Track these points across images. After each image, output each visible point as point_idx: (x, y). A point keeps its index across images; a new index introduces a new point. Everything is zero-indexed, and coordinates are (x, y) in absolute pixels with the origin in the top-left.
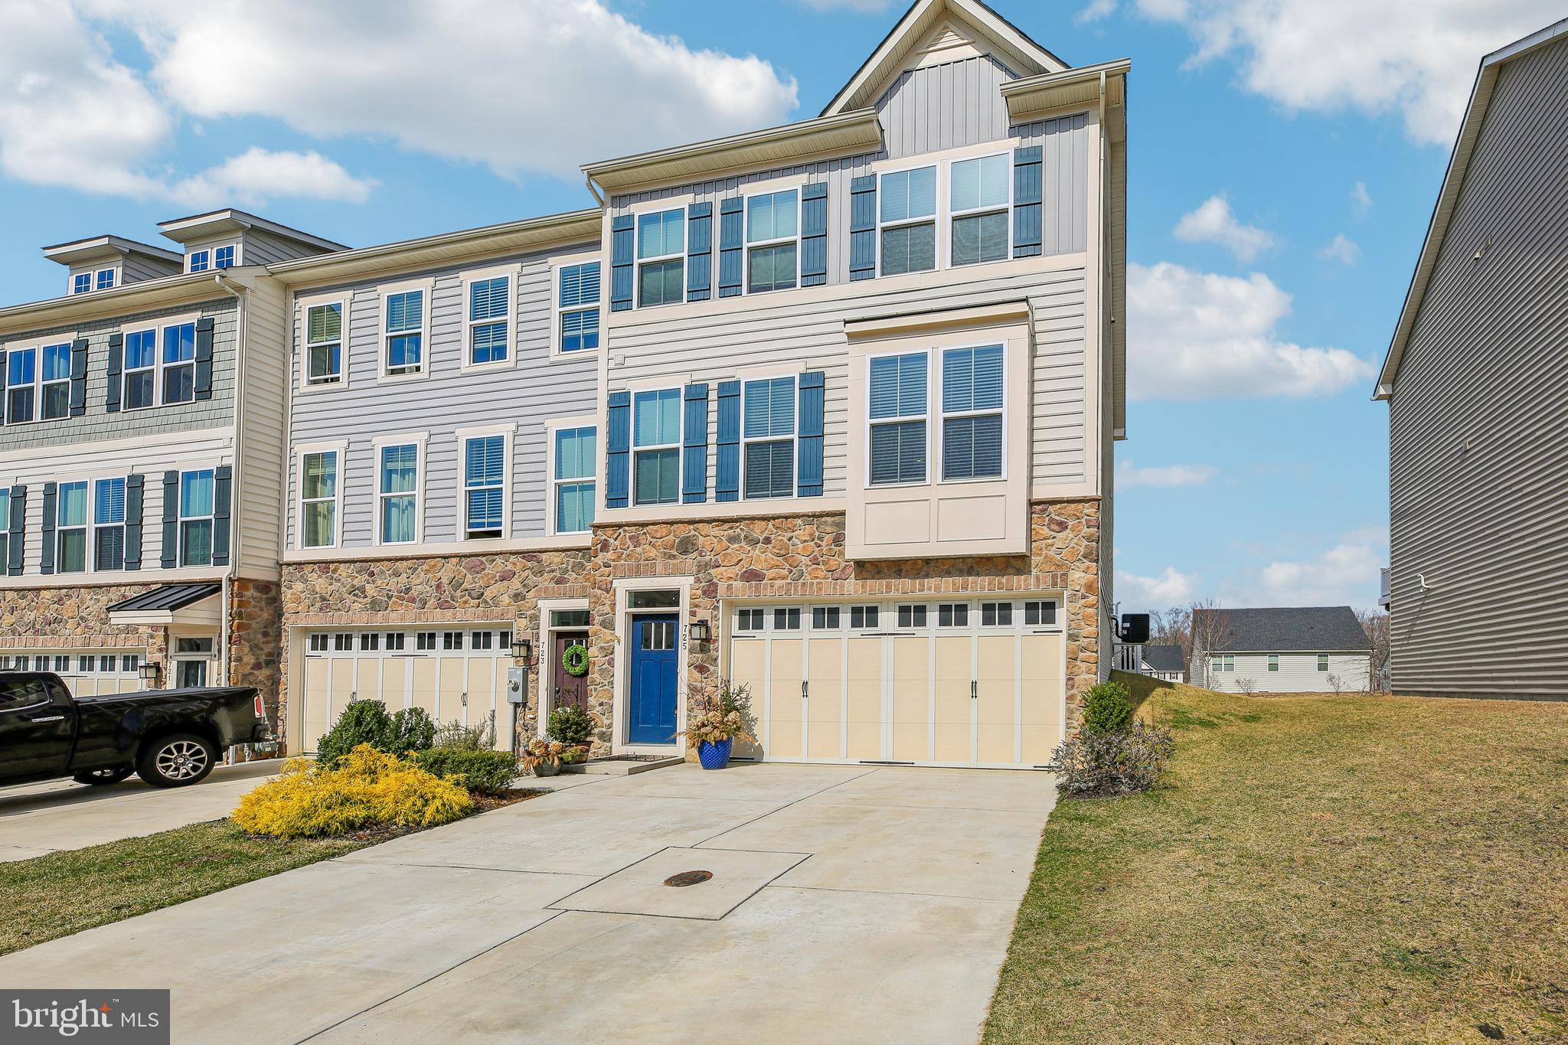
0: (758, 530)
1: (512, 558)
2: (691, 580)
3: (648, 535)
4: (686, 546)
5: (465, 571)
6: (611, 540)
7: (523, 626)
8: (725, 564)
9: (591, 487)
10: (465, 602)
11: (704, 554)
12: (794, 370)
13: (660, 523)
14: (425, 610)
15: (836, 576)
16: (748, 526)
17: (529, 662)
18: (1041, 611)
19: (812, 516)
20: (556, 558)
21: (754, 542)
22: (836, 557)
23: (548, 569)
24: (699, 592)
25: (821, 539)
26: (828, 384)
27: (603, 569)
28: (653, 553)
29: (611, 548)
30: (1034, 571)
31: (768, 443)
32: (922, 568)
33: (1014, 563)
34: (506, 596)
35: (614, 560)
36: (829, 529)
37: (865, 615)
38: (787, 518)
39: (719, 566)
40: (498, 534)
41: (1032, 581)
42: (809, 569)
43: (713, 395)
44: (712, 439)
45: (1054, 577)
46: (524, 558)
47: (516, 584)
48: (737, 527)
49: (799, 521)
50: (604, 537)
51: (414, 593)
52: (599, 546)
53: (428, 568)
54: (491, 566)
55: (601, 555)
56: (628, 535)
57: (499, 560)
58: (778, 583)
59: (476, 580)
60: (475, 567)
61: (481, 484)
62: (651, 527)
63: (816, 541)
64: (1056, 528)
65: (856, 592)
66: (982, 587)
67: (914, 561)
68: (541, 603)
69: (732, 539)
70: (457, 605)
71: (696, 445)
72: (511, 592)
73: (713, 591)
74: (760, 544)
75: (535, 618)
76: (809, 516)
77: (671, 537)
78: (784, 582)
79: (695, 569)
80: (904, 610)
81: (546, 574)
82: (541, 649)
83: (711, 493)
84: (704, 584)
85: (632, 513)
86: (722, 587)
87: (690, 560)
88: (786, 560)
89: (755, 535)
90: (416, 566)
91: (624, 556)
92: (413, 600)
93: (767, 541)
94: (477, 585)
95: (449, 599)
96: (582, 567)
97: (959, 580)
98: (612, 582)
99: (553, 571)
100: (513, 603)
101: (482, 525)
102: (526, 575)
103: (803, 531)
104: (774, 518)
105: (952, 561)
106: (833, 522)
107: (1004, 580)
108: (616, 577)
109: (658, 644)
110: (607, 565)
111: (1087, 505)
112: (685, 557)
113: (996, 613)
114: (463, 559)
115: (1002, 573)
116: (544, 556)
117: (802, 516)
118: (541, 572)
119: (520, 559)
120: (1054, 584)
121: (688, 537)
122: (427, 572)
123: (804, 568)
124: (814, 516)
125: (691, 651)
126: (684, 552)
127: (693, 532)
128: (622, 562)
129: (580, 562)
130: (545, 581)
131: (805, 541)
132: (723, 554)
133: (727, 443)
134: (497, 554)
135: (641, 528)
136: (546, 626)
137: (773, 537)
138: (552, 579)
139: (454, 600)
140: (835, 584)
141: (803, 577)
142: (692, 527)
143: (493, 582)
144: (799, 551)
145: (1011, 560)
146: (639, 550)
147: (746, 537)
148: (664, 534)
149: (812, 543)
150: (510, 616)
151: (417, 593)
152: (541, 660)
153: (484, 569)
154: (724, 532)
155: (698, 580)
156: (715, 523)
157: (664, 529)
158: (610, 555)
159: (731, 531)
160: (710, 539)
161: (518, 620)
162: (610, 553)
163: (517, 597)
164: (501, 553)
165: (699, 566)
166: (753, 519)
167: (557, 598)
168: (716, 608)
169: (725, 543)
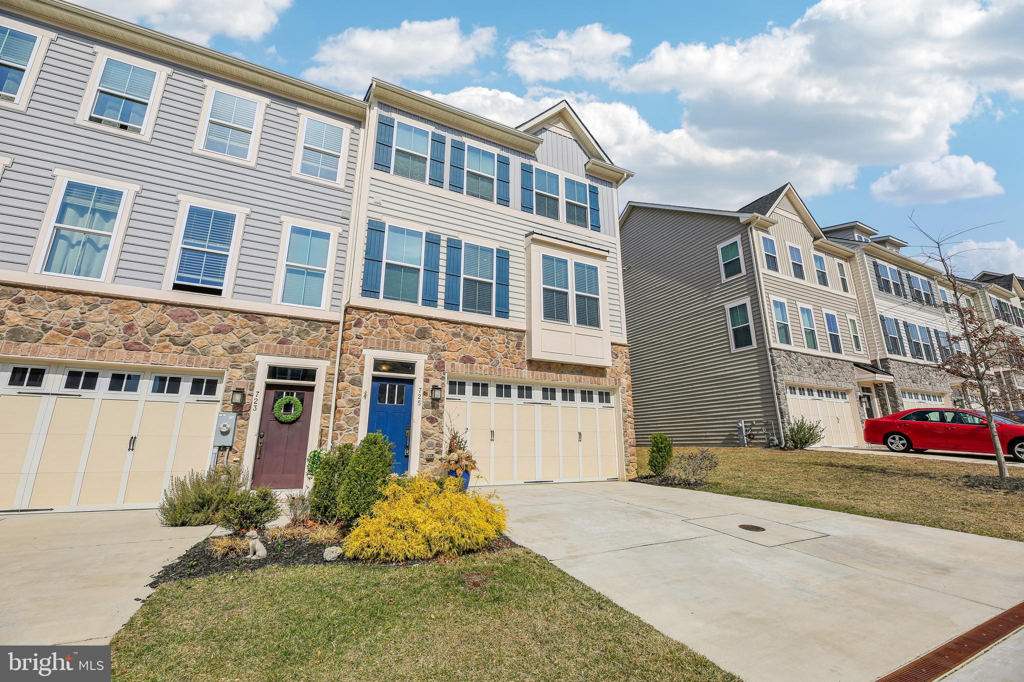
0: (473, 332)
1: (231, 315)
2: (426, 357)
3: (393, 321)
4: (423, 334)
5: (169, 318)
6: (364, 320)
7: (238, 376)
8: (451, 349)
9: (321, 275)
10: (166, 347)
11: (436, 341)
12: (494, 246)
13: (406, 315)
14: (102, 348)
15: (518, 366)
16: (466, 328)
17: (240, 409)
18: (605, 396)
19: (505, 330)
20: (282, 323)
21: (469, 339)
22: (516, 356)
23: (273, 330)
24: (432, 366)
25: (508, 343)
26: (511, 259)
27: (355, 339)
28: (398, 334)
29: (363, 325)
30: (608, 376)
31: (476, 281)
32: (560, 368)
33: (600, 371)
34: (220, 347)
35: (366, 335)
36: (513, 339)
37: (525, 391)
38: (490, 327)
39: (446, 351)
40: (218, 292)
41: (607, 381)
42: (502, 360)
43: (444, 244)
44: (443, 269)
45: (615, 380)
46: (245, 317)
47: (232, 339)
48: (458, 327)
49: (496, 331)
50: (357, 317)
51: (87, 328)
52: (353, 323)
53: (116, 307)
54: (204, 319)
55: (354, 329)
56: (378, 318)
57: (214, 314)
58: (484, 366)
59: (184, 328)
60: (186, 316)
61: (204, 246)
62: (398, 316)
63: (506, 344)
64: (615, 356)
65: (529, 377)
66: (587, 382)
67: (557, 363)
68: (258, 358)
69: (455, 335)
70: (152, 348)
71: (432, 271)
72: (227, 345)
73: (442, 367)
74: (473, 341)
75: (251, 370)
76: (502, 329)
77: (412, 325)
78: (487, 366)
79: (428, 350)
80: (545, 390)
81: (268, 334)
82: (254, 397)
83: (441, 302)
84: (435, 361)
85: (380, 303)
86: (448, 366)
87: (426, 344)
88: (489, 353)
89: (470, 335)
90: (98, 303)
91: (374, 333)
92: (86, 337)
93: (478, 339)
94: (184, 333)
95: (141, 342)
96: (308, 333)
97: (578, 377)
98: (362, 350)
99: (277, 333)
100: (227, 354)
101: (197, 281)
102: (247, 332)
103: (499, 337)
104: (482, 326)
105: (574, 366)
106: (516, 335)
107: (596, 379)
108: (366, 347)
109: (391, 400)
110: (358, 337)
111: (625, 348)
112: (422, 341)
113: (587, 395)
114: (169, 307)
115: (594, 375)
116: (269, 319)
117: (500, 328)
118: (263, 332)
119: (241, 318)
120: (616, 384)
121: (425, 328)
122: (113, 311)
123: (499, 359)
124: (506, 330)
125: (425, 406)
126: (423, 337)
127: (428, 326)
128: (372, 337)
129: (305, 330)
130: (267, 339)
131: (500, 343)
132: (450, 343)
133: (453, 274)
134: (215, 309)
135: (389, 316)
136: (262, 378)
137: (481, 337)
138: (275, 339)
139: (148, 343)
140: (517, 371)
141: (499, 365)
142: (427, 322)
143: (206, 333)
144: (497, 349)
145: (598, 369)
146: (387, 330)
147: (464, 335)
148: (407, 323)
149: (504, 345)
150: (222, 365)
151: (93, 330)
152: (253, 407)
153: (195, 320)
154: (450, 329)
155: (431, 358)
156: (444, 322)
157: (407, 320)
158: (361, 330)
159: (454, 329)
160: (442, 333)
161: (230, 370)
162: (362, 329)
163: (233, 349)
164: (221, 309)
165: (433, 348)
166: (470, 324)
167: (279, 355)
168: (443, 378)
169: (450, 336)
